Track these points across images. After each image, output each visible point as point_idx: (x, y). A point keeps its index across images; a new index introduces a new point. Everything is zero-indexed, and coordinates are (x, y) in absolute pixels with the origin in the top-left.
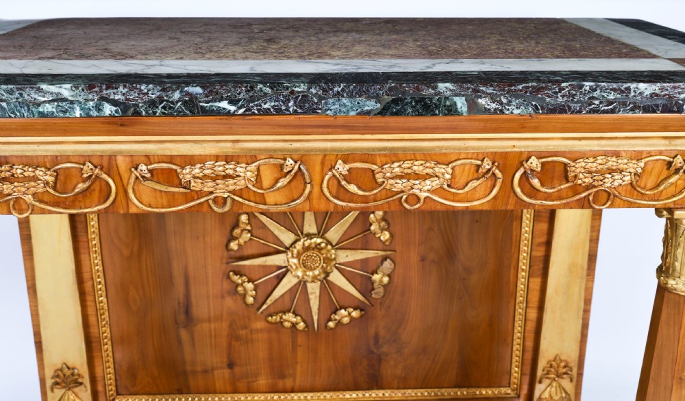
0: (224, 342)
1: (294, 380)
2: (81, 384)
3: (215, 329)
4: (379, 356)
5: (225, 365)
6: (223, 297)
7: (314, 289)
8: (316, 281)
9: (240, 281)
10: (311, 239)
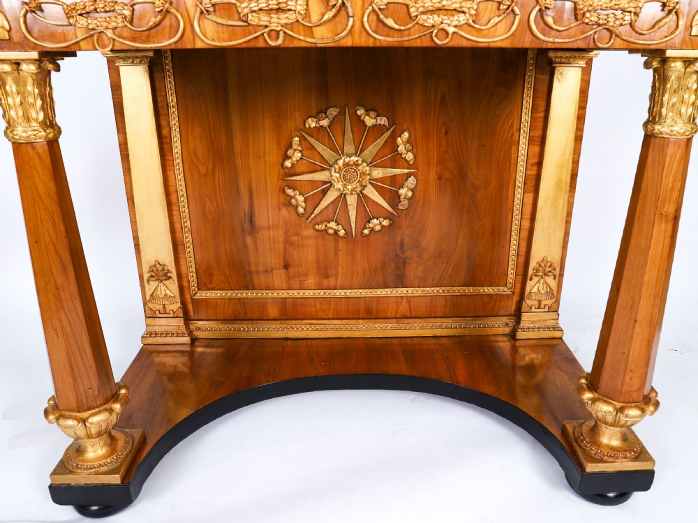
0: (280, 246)
1: (336, 280)
2: (170, 278)
3: (273, 235)
4: (404, 259)
5: (282, 266)
6: (279, 208)
7: (352, 200)
8: (354, 193)
9: (292, 194)
10: (350, 157)
